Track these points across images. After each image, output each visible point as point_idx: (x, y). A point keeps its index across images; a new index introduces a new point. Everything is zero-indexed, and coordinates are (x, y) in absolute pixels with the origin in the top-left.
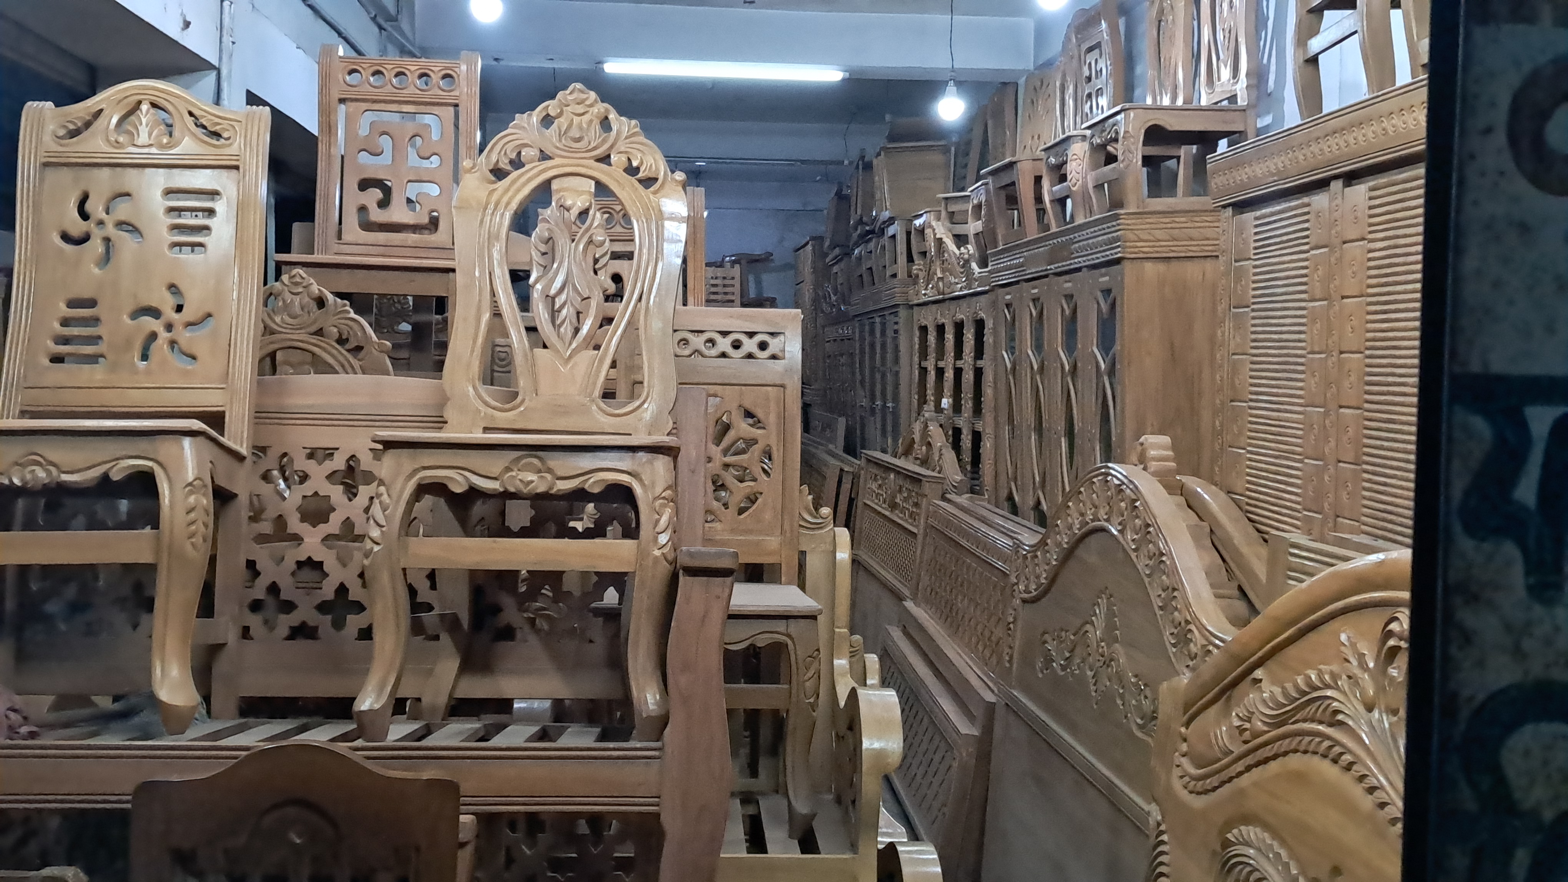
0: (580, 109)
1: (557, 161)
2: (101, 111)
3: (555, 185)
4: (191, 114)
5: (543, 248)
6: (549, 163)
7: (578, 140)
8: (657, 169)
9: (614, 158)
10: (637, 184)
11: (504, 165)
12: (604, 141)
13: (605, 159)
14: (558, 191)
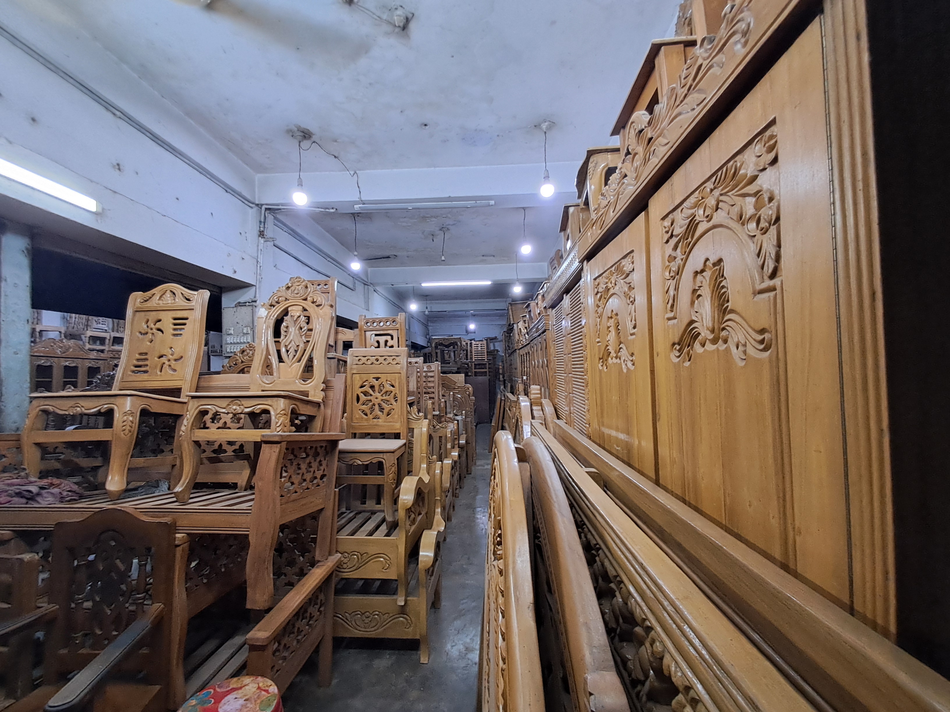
0: (298, 284)
1: (290, 301)
2: (154, 294)
3: (289, 309)
4: (182, 294)
5: (285, 329)
6: (287, 302)
7: (297, 294)
8: (322, 302)
9: (309, 299)
10: (316, 307)
11: (274, 303)
12: (305, 293)
13: (306, 299)
14: (291, 311)
